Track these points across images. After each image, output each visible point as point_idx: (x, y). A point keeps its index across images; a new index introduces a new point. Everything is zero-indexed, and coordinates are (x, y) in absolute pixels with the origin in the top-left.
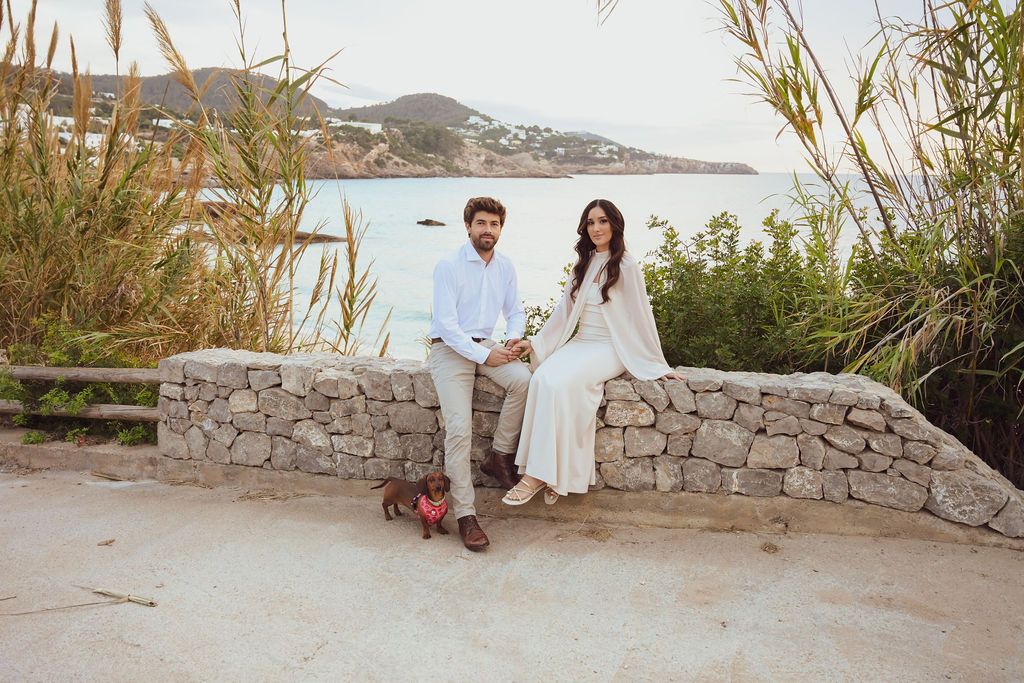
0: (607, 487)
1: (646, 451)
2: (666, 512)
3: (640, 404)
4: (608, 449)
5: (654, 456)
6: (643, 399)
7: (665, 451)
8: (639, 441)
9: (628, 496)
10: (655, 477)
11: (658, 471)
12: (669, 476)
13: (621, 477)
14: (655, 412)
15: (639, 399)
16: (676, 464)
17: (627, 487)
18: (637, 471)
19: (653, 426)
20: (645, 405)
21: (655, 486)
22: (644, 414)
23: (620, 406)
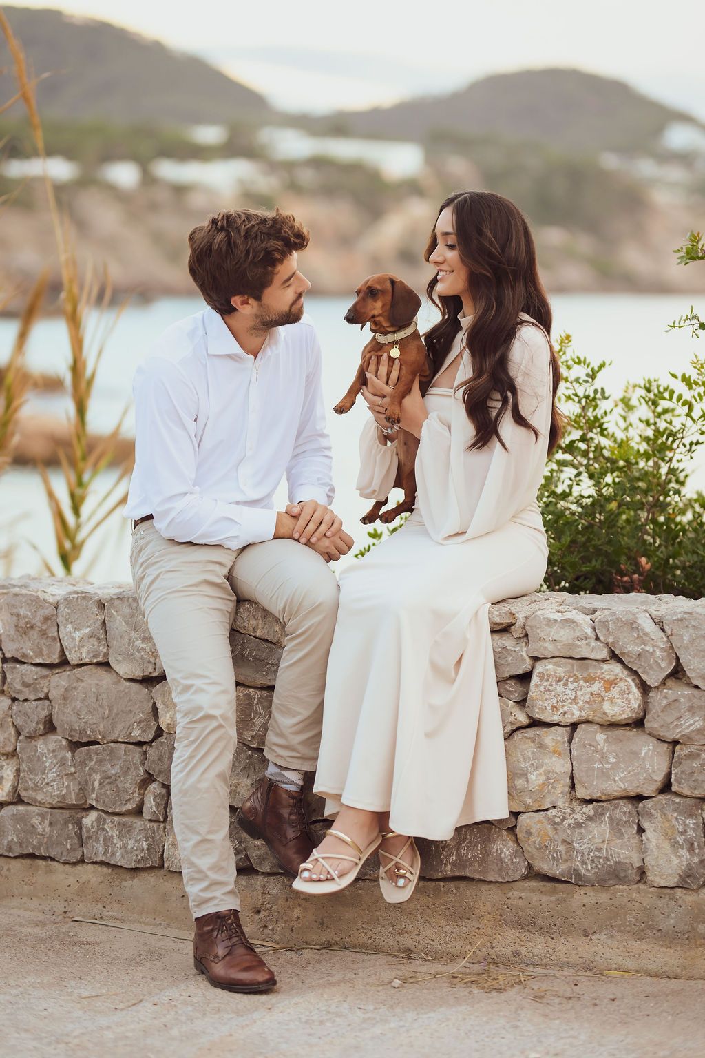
0: (533, 874)
1: (621, 783)
2: (670, 939)
3: (606, 667)
4: (535, 778)
5: (640, 798)
6: (615, 657)
7: (666, 788)
8: (604, 758)
9: (583, 897)
10: (643, 849)
11: (651, 835)
12: (675, 845)
13: (563, 848)
14: (644, 688)
15: (604, 654)
16: (691, 816)
17: (578, 875)
18: (599, 832)
19: (639, 723)
20: (617, 669)
21: (642, 872)
22: (614, 692)
23: (560, 671)
